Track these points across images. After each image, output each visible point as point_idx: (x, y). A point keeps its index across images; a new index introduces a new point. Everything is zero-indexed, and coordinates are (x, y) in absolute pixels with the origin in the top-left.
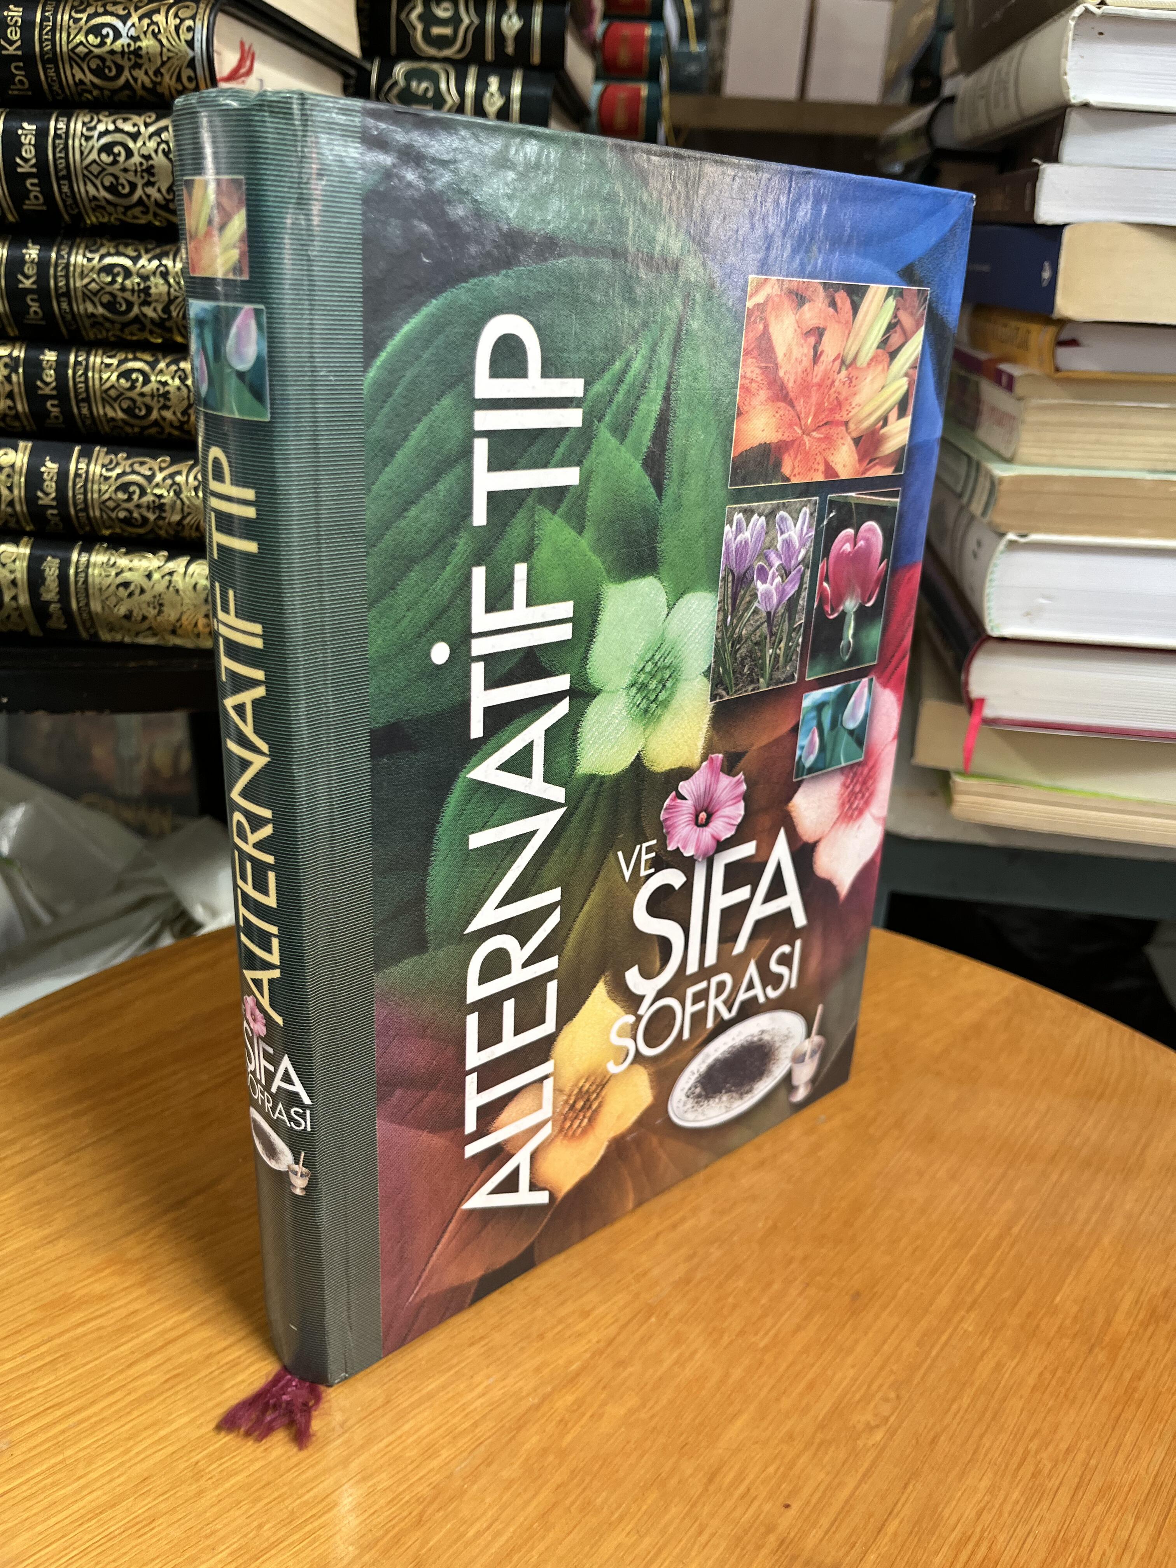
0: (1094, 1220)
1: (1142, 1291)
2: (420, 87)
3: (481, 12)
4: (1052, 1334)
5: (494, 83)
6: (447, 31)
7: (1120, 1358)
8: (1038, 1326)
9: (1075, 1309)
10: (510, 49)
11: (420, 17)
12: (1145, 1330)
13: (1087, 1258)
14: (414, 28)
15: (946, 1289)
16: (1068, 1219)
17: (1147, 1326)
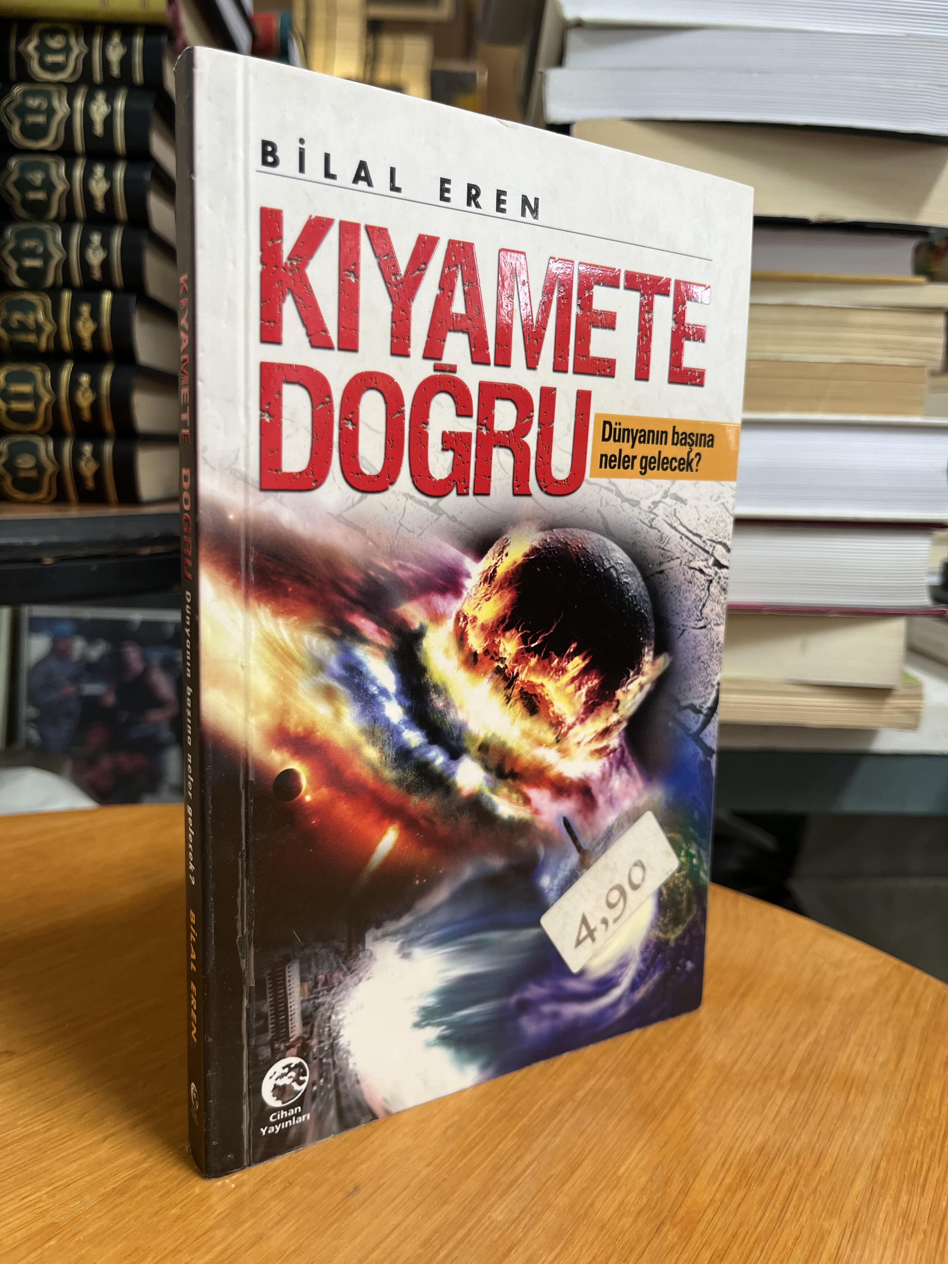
0: (679, 1073)
1: (731, 1150)
2: (33, 102)
3: (89, 43)
4: (610, 1212)
5: (101, 98)
6: (59, 58)
7: (696, 1236)
8: (592, 1205)
9: (644, 1180)
10: (115, 71)
11: (37, 48)
12: (733, 1196)
13: (664, 1119)
14: (30, 57)
15: (477, 1172)
16: (646, 1077)
17: (736, 1190)
